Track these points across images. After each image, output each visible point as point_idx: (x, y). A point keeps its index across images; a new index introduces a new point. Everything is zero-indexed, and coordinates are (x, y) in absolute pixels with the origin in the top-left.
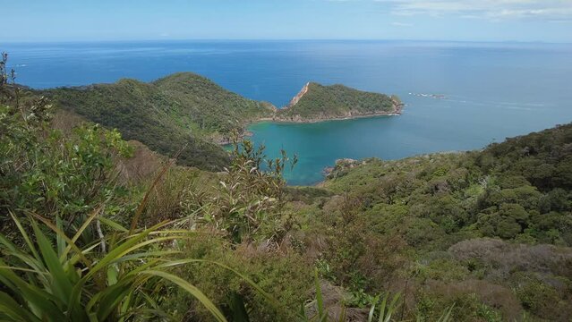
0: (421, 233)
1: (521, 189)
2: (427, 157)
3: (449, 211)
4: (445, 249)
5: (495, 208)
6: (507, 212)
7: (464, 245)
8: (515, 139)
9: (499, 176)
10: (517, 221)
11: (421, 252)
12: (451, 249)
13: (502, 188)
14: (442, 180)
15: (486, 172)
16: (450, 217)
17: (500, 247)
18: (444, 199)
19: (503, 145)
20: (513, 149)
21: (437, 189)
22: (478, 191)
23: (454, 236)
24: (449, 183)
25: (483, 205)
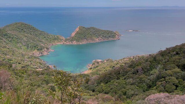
0: (132, 92)
1: (174, 70)
2: (132, 57)
3: (144, 81)
4: (144, 99)
5: (163, 79)
6: (169, 81)
7: (152, 97)
8: (170, 48)
9: (164, 65)
10: (174, 84)
11: (134, 101)
12: (146, 99)
13: (166, 70)
14: (139, 68)
15: (159, 63)
16: (144, 84)
17: (168, 97)
18: (142, 76)
19: (165, 51)
20: (169, 53)
21: (138, 72)
22: (156, 72)
23: (147, 93)
24: (143, 69)
25: (159, 78)
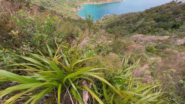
0: (124, 33)
1: (151, 22)
2: (128, 13)
3: (132, 28)
4: (129, 37)
5: (143, 27)
6: (146, 28)
7: (134, 36)
8: (153, 8)
9: (146, 18)
10: (148, 30)
11: (124, 38)
12: (131, 37)
13: (146, 22)
14: (131, 20)
15: (143, 17)
16: (131, 29)
17: (143, 36)
18: (131, 25)
19: (149, 10)
20: (152, 11)
21: (129, 22)
22: (140, 22)
23: (132, 34)
24: (133, 21)
25: (140, 26)
